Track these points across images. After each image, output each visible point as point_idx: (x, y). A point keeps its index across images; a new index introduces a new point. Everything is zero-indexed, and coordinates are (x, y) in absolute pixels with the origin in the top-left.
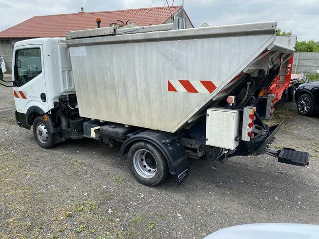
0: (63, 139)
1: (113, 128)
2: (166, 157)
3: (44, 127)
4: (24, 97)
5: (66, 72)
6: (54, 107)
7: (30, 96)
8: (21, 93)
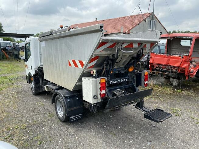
0: (41, 91)
1: (53, 86)
6: (35, 73)
7: (29, 67)
8: (27, 65)
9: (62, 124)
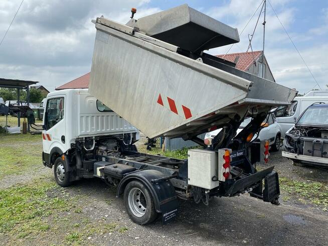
0: (77, 178)
2: (153, 195)
3: (62, 167)
4: (50, 139)
5: (84, 118)
6: (70, 148)
7: (54, 138)
8: (48, 135)
9: (144, 229)
